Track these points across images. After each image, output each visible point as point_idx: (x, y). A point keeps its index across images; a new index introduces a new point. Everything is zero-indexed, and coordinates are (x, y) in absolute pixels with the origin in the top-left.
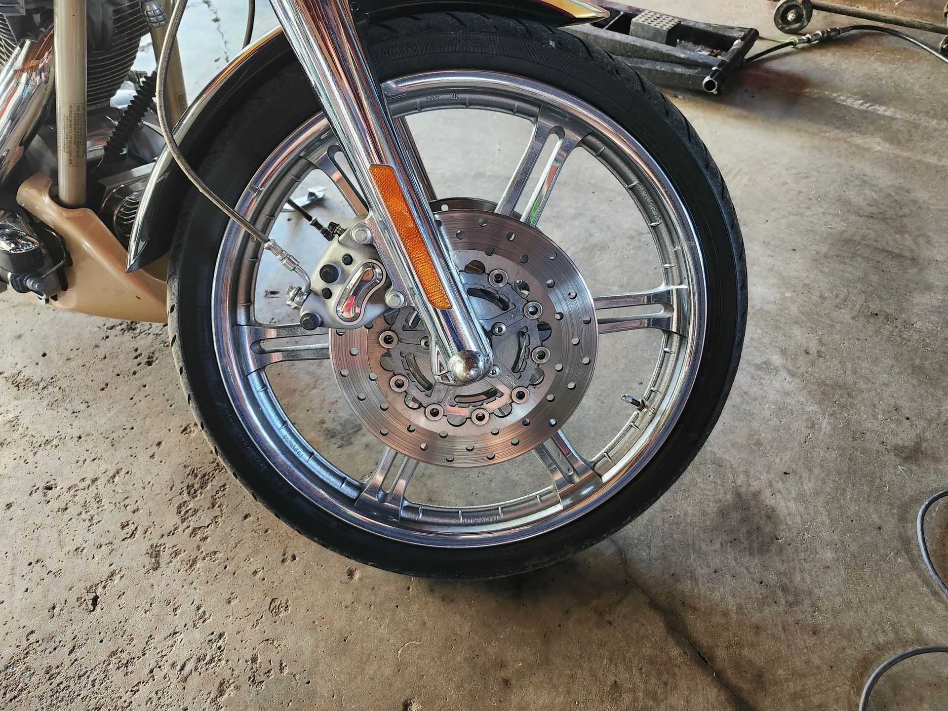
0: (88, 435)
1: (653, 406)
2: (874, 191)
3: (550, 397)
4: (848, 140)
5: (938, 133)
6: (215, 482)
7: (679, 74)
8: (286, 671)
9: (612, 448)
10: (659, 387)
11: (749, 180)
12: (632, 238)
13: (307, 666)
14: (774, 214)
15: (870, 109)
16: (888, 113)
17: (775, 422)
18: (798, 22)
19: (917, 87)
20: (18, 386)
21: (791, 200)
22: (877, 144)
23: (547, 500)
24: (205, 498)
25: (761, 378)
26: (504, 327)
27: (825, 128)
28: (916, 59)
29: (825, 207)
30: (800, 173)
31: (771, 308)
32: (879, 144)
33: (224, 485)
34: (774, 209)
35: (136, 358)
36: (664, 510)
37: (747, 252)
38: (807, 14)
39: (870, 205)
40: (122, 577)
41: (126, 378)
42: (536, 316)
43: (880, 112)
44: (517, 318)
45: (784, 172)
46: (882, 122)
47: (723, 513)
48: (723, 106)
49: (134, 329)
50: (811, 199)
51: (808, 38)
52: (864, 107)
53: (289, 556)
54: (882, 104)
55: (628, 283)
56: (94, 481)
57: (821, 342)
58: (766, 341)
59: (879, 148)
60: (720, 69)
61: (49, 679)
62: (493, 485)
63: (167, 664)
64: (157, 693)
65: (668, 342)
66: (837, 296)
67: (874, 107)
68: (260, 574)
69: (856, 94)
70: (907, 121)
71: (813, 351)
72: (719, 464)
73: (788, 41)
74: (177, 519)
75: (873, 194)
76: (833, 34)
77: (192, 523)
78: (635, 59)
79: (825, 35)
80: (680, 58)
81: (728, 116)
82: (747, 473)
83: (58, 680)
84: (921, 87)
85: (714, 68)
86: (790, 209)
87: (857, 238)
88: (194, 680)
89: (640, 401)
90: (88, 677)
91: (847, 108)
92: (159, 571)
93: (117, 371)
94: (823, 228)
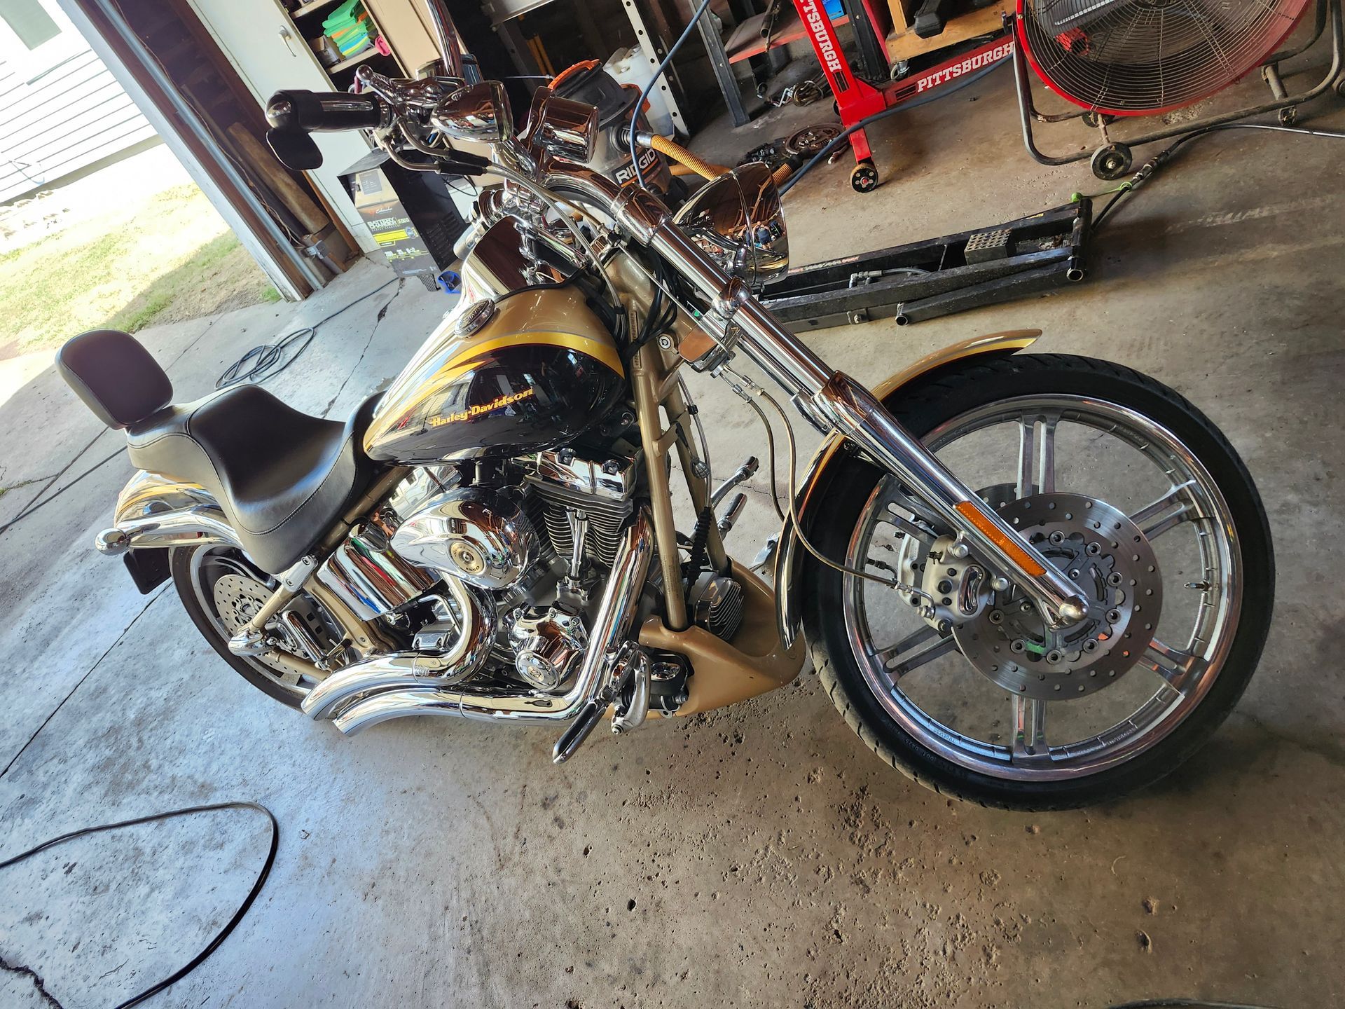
0: (734, 817)
1: (1215, 583)
2: (1296, 298)
3: (1137, 608)
4: (1240, 260)
5: (1327, 210)
6: (865, 808)
7: (1038, 279)
8: (1030, 920)
9: (1198, 631)
10: (1212, 565)
11: (1166, 345)
12: (1087, 448)
13: (1045, 910)
14: (1209, 365)
15: (1243, 218)
16: (1265, 213)
17: (1323, 552)
18: (1121, 165)
19: (1279, 172)
20: (646, 805)
21: (1218, 345)
22: (1274, 251)
23: (1167, 697)
24: (866, 824)
25: (1288, 520)
26: (1077, 571)
27: (1210, 259)
28: (1262, 143)
29: (1255, 336)
30: (1211, 315)
31: (1261, 453)
32: (1273, 249)
33: (875, 808)
34: (1206, 361)
35: (725, 741)
36: (1268, 669)
37: (1205, 413)
38: (1125, 155)
39: (1298, 314)
40: (845, 909)
41: (730, 761)
42: (1098, 552)
43: (1257, 216)
44: (1084, 560)
45: (1195, 321)
46: (1264, 225)
47: (1323, 648)
48: (1096, 285)
49: (705, 720)
50: (1236, 335)
51: (1140, 176)
52: (1237, 220)
53: (968, 838)
54: (1252, 208)
55: (1111, 490)
56: (766, 848)
57: (1324, 463)
58: (1272, 485)
59: (1275, 254)
60: (1077, 256)
61: (846, 1002)
62: (1104, 713)
63: (930, 954)
64: (937, 976)
65: (1201, 528)
66: (1316, 415)
67: (1247, 214)
68: (955, 861)
69: (1222, 209)
70: (1289, 213)
71: (1323, 475)
72: (1295, 610)
73: (1120, 188)
74: (856, 849)
75: (1297, 302)
76: (1162, 159)
77: (870, 847)
78: (986, 284)
79: (1155, 164)
80: (1031, 264)
81: (1108, 292)
82: (1324, 607)
83: (853, 999)
84: (1284, 170)
85: (1070, 258)
86: (1222, 353)
87: (1305, 352)
88: (961, 957)
89: (1202, 583)
90: (875, 988)
91: (1222, 227)
92: (872, 892)
93: (718, 759)
94: (1266, 358)
